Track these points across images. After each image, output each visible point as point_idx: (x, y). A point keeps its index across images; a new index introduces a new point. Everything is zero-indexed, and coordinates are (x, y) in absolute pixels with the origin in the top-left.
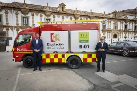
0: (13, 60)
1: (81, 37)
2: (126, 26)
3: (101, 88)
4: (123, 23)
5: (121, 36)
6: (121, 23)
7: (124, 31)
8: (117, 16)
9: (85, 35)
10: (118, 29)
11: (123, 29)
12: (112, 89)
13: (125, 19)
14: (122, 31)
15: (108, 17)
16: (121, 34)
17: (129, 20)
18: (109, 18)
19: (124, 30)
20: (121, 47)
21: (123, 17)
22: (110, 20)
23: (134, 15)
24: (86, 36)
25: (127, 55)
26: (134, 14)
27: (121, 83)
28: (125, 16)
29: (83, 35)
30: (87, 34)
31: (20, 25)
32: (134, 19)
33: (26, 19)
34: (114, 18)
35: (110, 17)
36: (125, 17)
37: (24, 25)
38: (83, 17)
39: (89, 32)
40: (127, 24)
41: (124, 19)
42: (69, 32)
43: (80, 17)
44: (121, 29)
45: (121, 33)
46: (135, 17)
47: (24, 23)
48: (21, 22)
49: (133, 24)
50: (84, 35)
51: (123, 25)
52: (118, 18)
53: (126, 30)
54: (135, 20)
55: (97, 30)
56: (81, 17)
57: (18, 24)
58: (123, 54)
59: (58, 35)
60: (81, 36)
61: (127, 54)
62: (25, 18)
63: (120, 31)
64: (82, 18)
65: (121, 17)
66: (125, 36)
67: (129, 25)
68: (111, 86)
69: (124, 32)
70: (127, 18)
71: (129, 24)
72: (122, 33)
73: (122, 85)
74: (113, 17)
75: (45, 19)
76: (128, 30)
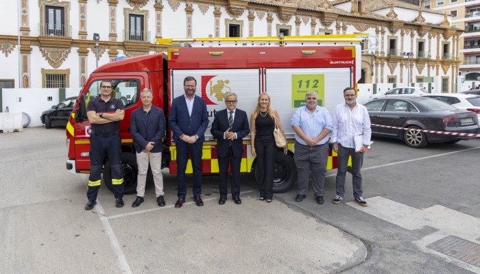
0: (69, 167)
1: (300, 90)
2: (392, 43)
3: (389, 251)
4: (383, 32)
5: (377, 75)
6: (377, 32)
7: (388, 59)
8: (363, 10)
9: (312, 84)
10: (370, 53)
11: (383, 53)
12: (420, 251)
13: (390, 19)
14: (381, 58)
15: (336, 12)
16: (379, 68)
17: (401, 22)
18: (340, 16)
19: (386, 55)
20: (398, 117)
21: (383, 14)
22: (345, 23)
23: (415, 7)
24: (315, 86)
25: (417, 142)
26: (414, 4)
27: (438, 232)
28: (388, 11)
29: (304, 84)
30: (317, 81)
31: (35, 32)
32: (416, 20)
33: (58, 12)
34: (357, 15)
35: (343, 14)
36: (390, 14)
37: (49, 32)
38: (256, 9)
39: (323, 76)
40: (396, 35)
41: (387, 19)
42: (262, 74)
43: (247, 8)
44: (377, 52)
45: (377, 64)
46: (420, 15)
47: (51, 27)
48: (38, 21)
49: (412, 35)
50: (308, 82)
51: (383, 39)
52: (369, 16)
53: (392, 57)
54: (418, 23)
55: (348, 70)
56: (251, 11)
57: (28, 30)
58: (404, 139)
59: (227, 82)
60: (300, 87)
61: (419, 139)
62: (55, 8)
63: (375, 57)
64: (255, 14)
65: (377, 13)
66: (390, 75)
67: (402, 40)
68: (413, 242)
69: (386, 63)
70: (396, 15)
71: (402, 35)
72: (382, 65)
73: (443, 237)
74: (352, 12)
75: (125, 12)
76: (398, 54)
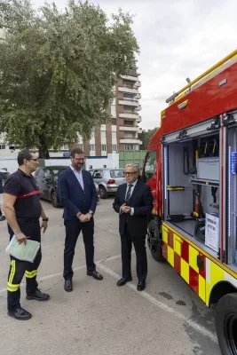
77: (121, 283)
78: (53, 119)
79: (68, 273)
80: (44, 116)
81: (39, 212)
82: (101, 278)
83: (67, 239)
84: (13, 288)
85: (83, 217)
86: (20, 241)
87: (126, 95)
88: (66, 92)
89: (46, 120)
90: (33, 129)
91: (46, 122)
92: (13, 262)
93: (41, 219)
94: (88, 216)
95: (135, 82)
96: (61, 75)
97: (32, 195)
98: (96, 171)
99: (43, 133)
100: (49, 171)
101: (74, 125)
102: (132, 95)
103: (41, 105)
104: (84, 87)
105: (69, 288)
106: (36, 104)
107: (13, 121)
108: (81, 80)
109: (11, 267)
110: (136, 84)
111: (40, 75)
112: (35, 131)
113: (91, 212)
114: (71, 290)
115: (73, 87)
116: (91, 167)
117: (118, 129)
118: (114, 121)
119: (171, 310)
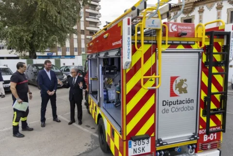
77: (70, 124)
78: (38, 33)
79: (43, 119)
80: (32, 31)
81: (27, 90)
82: (60, 121)
83: (42, 103)
84: (15, 124)
85: (50, 93)
86: (20, 103)
87: (91, 14)
88: (47, 15)
89: (34, 33)
90: (25, 39)
91: (33, 34)
92: (15, 113)
93: (28, 94)
94: (53, 93)
95: (97, 6)
96: (43, 5)
97: (24, 83)
98: (67, 67)
99: (32, 42)
100: (35, 67)
101: (52, 38)
102: (95, 15)
103: (30, 23)
104: (59, 13)
105: (43, 125)
106: (26, 22)
107: (10, 34)
108: (57, 9)
109: (14, 115)
110: (98, 7)
111: (29, 5)
112: (27, 40)
113: (54, 91)
114: (44, 126)
115: (51, 13)
116: (64, 64)
117: (85, 37)
118: (83, 32)
119: (88, 131)
